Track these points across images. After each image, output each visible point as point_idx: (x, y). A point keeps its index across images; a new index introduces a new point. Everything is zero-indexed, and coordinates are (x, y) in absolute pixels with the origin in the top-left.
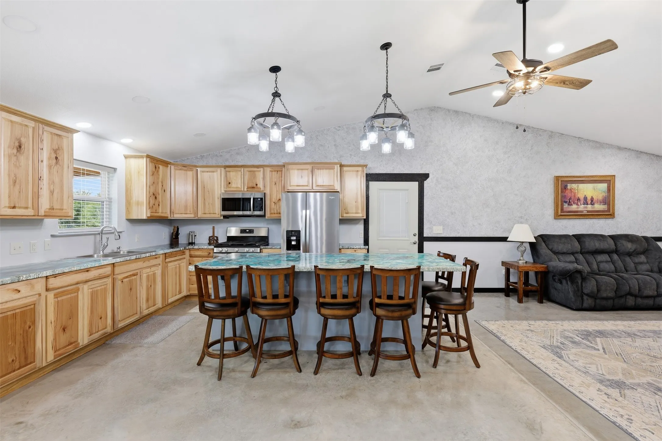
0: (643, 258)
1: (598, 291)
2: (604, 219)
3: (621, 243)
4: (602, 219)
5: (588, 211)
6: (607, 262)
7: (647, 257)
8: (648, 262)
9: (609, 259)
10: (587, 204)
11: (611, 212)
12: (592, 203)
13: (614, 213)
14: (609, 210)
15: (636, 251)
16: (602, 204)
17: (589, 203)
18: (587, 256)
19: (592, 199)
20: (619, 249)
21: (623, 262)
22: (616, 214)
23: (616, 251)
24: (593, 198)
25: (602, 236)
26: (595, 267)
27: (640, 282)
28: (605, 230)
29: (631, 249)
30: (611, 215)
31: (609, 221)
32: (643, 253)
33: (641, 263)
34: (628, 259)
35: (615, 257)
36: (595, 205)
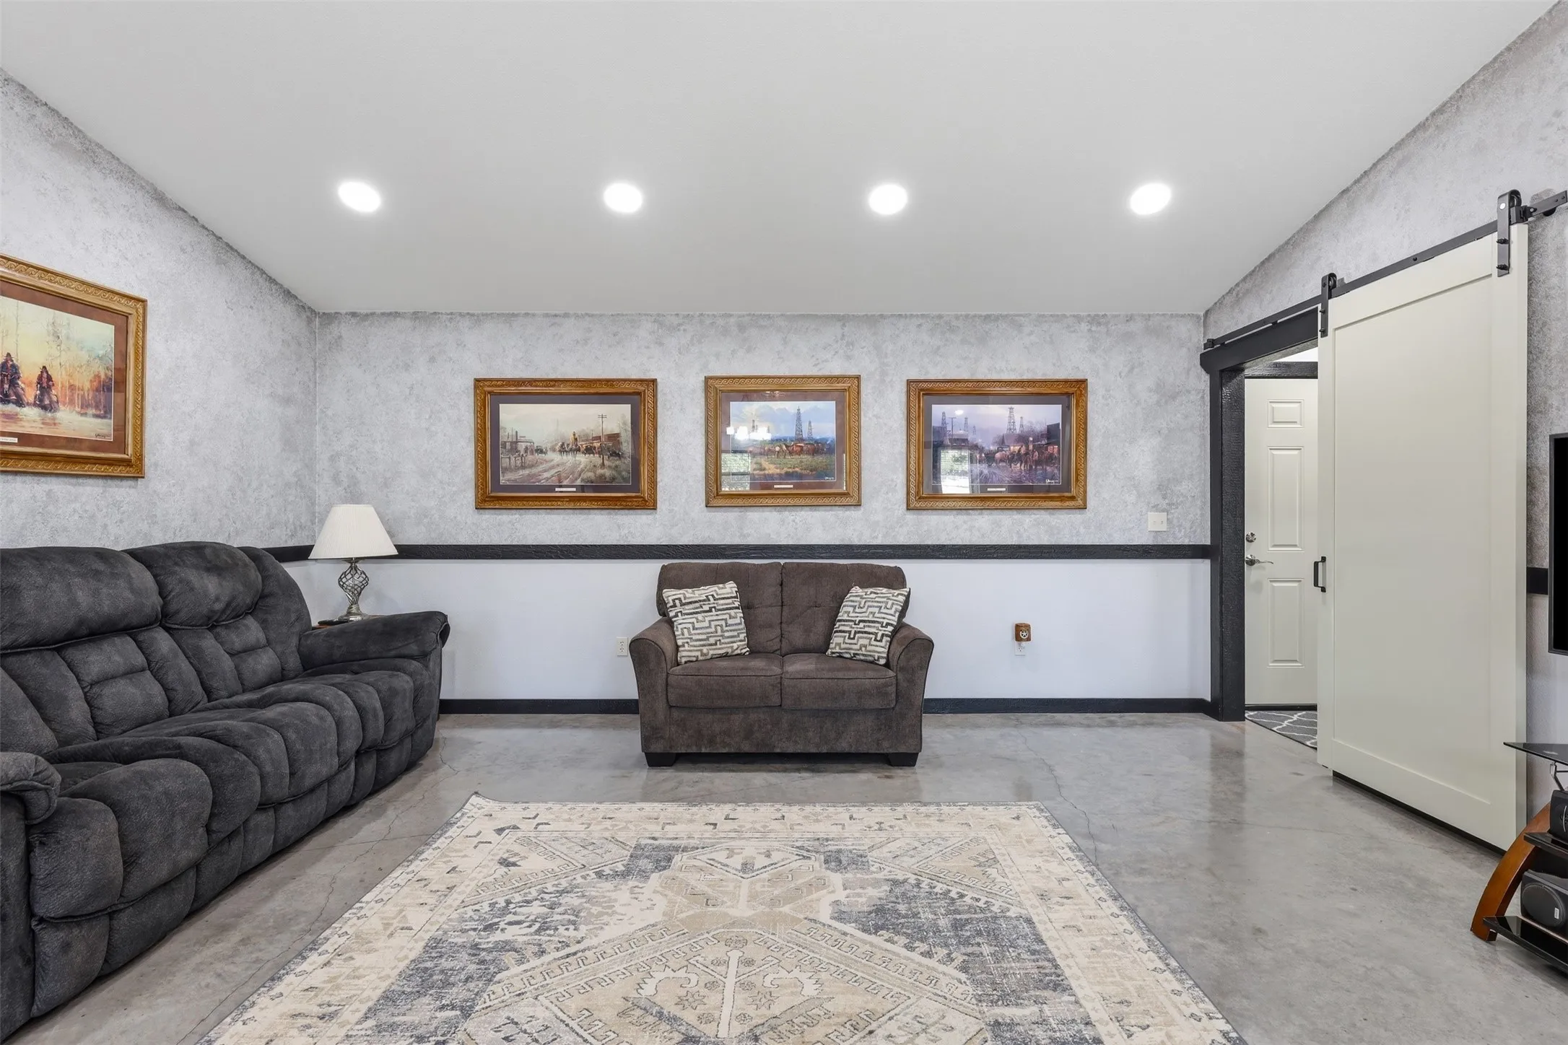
0: (252, 630)
1: (130, 861)
2: (101, 482)
3: (181, 581)
4: (91, 481)
5: (24, 438)
6: (130, 673)
7: (264, 624)
8: (269, 643)
9: (140, 660)
10: (19, 403)
11: (130, 450)
12: (44, 404)
13: (140, 458)
14: (119, 442)
15: (234, 604)
16: (92, 411)
17: (30, 394)
18: (31, 663)
19: (45, 382)
20: (173, 607)
21: (195, 657)
22: (148, 461)
23: (164, 620)
24: (49, 378)
25: (102, 555)
26: (77, 712)
27: (292, 735)
28: (105, 526)
29: (217, 599)
30: (127, 463)
31: (122, 492)
32: (252, 610)
33: (250, 650)
34: (208, 643)
35: (163, 642)
36: (59, 415)
